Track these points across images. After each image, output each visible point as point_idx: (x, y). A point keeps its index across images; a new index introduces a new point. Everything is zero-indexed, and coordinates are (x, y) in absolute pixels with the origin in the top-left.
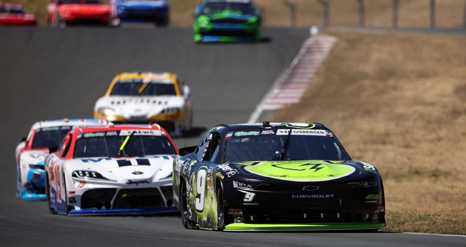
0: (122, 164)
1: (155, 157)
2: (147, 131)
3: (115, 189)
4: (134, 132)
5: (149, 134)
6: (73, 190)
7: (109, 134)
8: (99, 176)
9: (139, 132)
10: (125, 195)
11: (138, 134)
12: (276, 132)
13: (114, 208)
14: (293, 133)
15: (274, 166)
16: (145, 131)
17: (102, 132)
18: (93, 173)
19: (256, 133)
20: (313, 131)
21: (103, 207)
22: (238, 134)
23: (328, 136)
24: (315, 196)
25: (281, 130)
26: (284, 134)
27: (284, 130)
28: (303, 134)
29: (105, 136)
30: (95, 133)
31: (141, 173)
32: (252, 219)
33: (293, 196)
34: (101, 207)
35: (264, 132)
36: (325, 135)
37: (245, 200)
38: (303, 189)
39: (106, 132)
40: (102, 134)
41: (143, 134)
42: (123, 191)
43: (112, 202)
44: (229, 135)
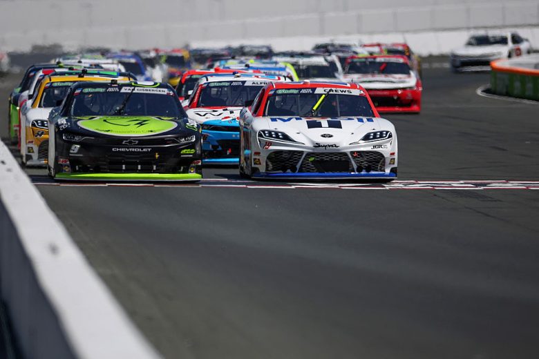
0: (312, 125)
1: (349, 119)
2: (344, 90)
3: (302, 152)
4: (330, 91)
5: (347, 93)
6: (258, 151)
7: (303, 91)
8: (286, 137)
9: (336, 91)
10: (312, 159)
11: (334, 93)
12: (120, 89)
13: (299, 172)
14: (135, 91)
15: (105, 121)
16: (342, 89)
17: (296, 89)
18: (280, 134)
19: (101, 90)
20: (155, 89)
21: (289, 171)
22: (86, 90)
23: (168, 94)
24: (133, 150)
25: (126, 88)
26: (127, 91)
27: (128, 88)
28: (145, 92)
29: (299, 93)
30: (289, 89)
31: (331, 136)
32: (77, 169)
33: (113, 149)
34: (286, 170)
35: (110, 90)
36: (165, 93)
37: (71, 151)
38: (124, 143)
39: (300, 89)
40: (295, 92)
41: (340, 93)
42: (309, 155)
43: (298, 166)
44: (78, 91)
